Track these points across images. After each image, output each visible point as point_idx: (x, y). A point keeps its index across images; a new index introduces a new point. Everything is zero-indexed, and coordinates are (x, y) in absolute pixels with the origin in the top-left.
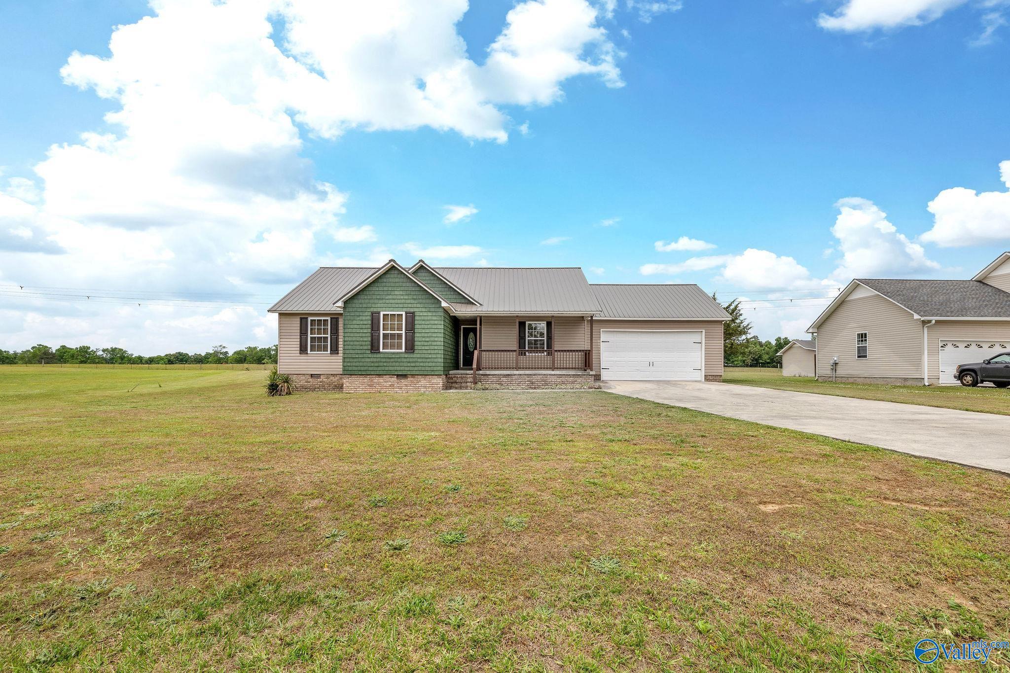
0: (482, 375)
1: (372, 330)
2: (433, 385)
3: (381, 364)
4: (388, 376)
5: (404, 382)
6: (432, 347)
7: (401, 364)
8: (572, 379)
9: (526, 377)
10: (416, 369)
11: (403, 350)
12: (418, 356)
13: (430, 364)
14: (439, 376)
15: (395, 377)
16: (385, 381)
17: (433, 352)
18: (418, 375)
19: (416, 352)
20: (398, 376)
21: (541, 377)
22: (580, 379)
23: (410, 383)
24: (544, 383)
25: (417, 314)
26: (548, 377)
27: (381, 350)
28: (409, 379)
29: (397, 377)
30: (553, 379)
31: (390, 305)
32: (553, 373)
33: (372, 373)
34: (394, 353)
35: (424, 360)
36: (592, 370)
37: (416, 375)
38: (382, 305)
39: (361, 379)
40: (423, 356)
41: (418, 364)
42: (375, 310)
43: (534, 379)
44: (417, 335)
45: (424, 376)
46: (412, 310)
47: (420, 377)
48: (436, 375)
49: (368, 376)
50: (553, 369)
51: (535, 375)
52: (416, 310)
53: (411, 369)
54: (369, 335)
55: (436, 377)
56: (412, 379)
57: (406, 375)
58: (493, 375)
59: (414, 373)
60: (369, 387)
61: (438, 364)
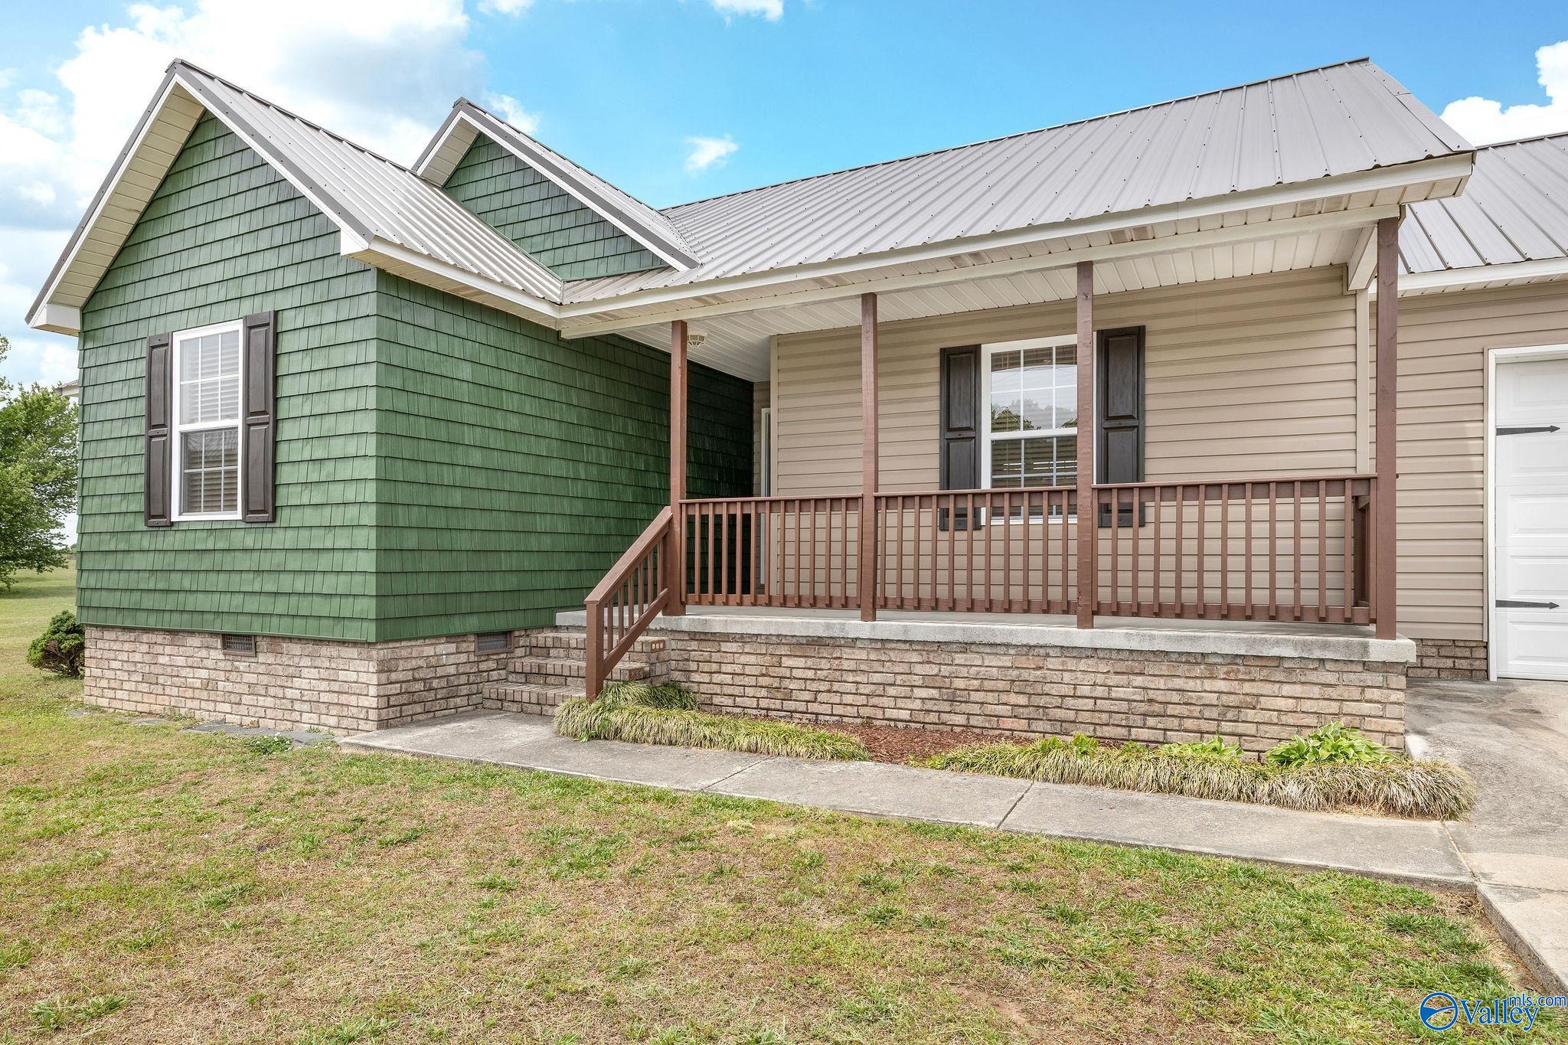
0: (693, 636)
1: (151, 426)
2: (343, 699)
3: (175, 582)
4: (196, 641)
5: (250, 669)
6: (336, 493)
7: (235, 582)
8: (1222, 685)
9: (915, 657)
10: (281, 605)
11: (238, 515)
12: (287, 539)
13: (329, 584)
14: (364, 651)
15: (219, 643)
16: (190, 661)
17: (338, 516)
18: (291, 639)
19: (284, 516)
20: (228, 640)
21: (1006, 661)
22: (1287, 689)
23: (265, 679)
24: (1022, 700)
25: (287, 322)
26: (1052, 663)
27: (175, 517)
28: (261, 658)
29: (225, 646)
30: (1086, 677)
31: (201, 297)
32: (1082, 637)
33: (152, 620)
34: (212, 530)
35: (308, 562)
36: (1388, 631)
37: (284, 638)
38: (178, 301)
39: (127, 646)
40: (304, 539)
41: (286, 583)
42: (158, 327)
43: (965, 670)
44: (287, 431)
45: (310, 648)
46: (269, 305)
47: (296, 648)
48: (355, 644)
49: (145, 637)
50: (1089, 611)
51: (966, 647)
52: (282, 301)
53: (266, 605)
54: (142, 443)
55: (352, 652)
56: (271, 659)
57: (248, 637)
58: (742, 638)
59: (276, 627)
60: (144, 687)
61: (358, 584)
